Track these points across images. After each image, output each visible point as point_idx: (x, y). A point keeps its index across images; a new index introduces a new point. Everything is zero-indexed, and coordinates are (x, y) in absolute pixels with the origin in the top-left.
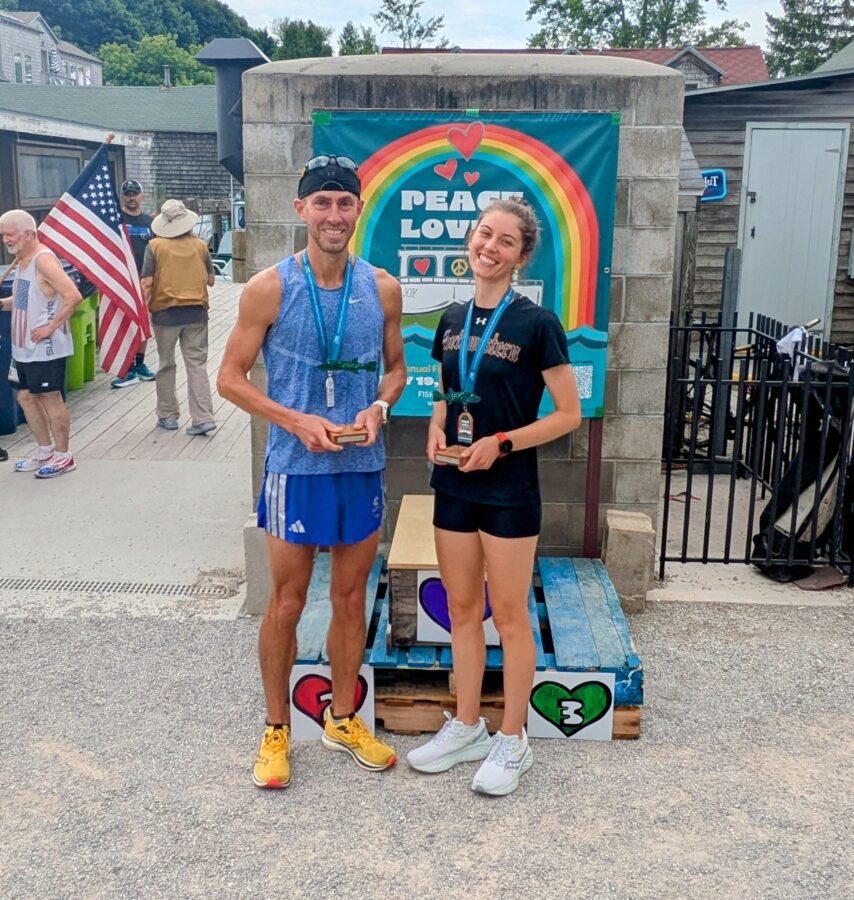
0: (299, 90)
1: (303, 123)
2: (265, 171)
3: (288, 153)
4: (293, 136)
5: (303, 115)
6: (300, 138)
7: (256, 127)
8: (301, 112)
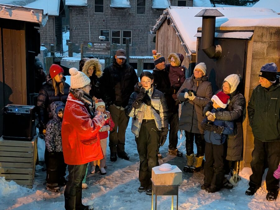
1: (271, 42)
3: (265, 51)
4: (267, 46)
6: (269, 46)
7: (257, 43)
8: (270, 38)
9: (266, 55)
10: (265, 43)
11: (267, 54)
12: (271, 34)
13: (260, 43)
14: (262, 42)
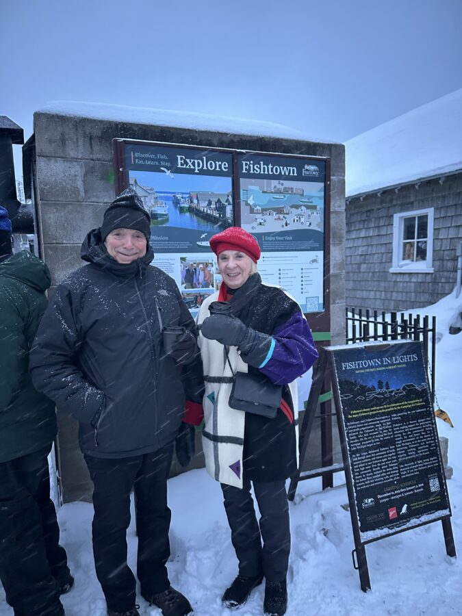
0: (88, 132)
1: (92, 160)
2: (60, 199)
3: (80, 184)
4: (84, 170)
5: (91, 153)
6: (89, 172)
7: (50, 160)
8: (90, 150)
9: (82, 193)
10: (74, 163)
11: (86, 192)
12: (91, 138)
13: (60, 161)
14: (65, 158)
